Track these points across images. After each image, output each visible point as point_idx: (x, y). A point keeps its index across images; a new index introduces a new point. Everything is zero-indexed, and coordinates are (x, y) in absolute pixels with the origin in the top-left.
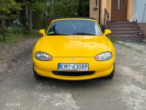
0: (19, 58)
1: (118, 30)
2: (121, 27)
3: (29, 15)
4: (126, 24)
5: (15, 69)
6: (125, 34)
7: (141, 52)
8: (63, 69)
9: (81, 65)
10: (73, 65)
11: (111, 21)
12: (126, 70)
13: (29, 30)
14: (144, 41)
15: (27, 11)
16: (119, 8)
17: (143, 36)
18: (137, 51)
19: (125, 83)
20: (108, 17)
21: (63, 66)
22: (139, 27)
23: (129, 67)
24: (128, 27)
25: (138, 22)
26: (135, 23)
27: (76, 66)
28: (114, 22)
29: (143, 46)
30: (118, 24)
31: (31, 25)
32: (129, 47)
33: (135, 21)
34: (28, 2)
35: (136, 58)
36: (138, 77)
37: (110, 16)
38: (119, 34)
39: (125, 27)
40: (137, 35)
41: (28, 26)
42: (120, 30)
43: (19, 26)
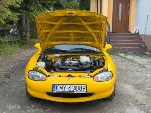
0: (13, 72)
1: (119, 42)
2: (123, 38)
3: (26, 24)
4: (128, 35)
5: (7, 86)
6: (127, 46)
7: (143, 66)
8: (58, 90)
9: (79, 86)
10: (69, 86)
11: (113, 32)
12: (128, 89)
14: (147, 53)
15: (24, 21)
16: (120, 19)
17: (145, 48)
18: (139, 65)
19: (127, 105)
20: (109, 28)
21: (59, 88)
22: (142, 39)
23: (130, 84)
24: (130, 38)
25: (140, 33)
26: (137, 34)
27: (72, 88)
28: (115, 32)
29: (145, 60)
30: (119, 35)
31: (28, 35)
32: (131, 61)
33: (137, 32)
34: (25, 11)
35: (138, 74)
37: (111, 27)
38: (121, 46)
39: (127, 38)
40: (139, 47)
41: (25, 36)
42: (122, 42)
43: (16, 35)
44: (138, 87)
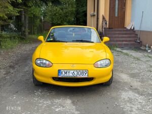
1: (115, 37)
2: (119, 34)
3: (25, 20)
4: (124, 31)
6: (123, 41)
7: (138, 59)
8: (63, 75)
9: (81, 71)
10: (72, 71)
11: (109, 28)
12: (124, 77)
13: (25, 35)
14: (142, 48)
15: (23, 17)
16: (116, 15)
17: (140, 44)
18: (134, 58)
19: (123, 90)
20: (106, 23)
21: (63, 73)
22: (137, 35)
23: (127, 74)
24: (126, 34)
25: (135, 29)
26: (133, 30)
27: (76, 73)
28: (112, 28)
29: (140, 54)
30: (115, 31)
31: (27, 30)
32: (127, 54)
33: (132, 28)
35: (133, 65)
36: (136, 84)
37: (108, 23)
38: (117, 41)
39: (123, 34)
40: (134, 43)
41: (24, 31)
42: (118, 37)
43: (15, 31)
44: (133, 76)
